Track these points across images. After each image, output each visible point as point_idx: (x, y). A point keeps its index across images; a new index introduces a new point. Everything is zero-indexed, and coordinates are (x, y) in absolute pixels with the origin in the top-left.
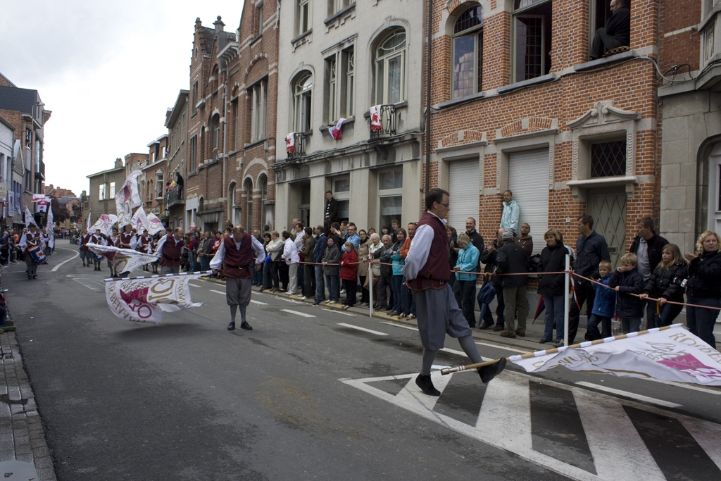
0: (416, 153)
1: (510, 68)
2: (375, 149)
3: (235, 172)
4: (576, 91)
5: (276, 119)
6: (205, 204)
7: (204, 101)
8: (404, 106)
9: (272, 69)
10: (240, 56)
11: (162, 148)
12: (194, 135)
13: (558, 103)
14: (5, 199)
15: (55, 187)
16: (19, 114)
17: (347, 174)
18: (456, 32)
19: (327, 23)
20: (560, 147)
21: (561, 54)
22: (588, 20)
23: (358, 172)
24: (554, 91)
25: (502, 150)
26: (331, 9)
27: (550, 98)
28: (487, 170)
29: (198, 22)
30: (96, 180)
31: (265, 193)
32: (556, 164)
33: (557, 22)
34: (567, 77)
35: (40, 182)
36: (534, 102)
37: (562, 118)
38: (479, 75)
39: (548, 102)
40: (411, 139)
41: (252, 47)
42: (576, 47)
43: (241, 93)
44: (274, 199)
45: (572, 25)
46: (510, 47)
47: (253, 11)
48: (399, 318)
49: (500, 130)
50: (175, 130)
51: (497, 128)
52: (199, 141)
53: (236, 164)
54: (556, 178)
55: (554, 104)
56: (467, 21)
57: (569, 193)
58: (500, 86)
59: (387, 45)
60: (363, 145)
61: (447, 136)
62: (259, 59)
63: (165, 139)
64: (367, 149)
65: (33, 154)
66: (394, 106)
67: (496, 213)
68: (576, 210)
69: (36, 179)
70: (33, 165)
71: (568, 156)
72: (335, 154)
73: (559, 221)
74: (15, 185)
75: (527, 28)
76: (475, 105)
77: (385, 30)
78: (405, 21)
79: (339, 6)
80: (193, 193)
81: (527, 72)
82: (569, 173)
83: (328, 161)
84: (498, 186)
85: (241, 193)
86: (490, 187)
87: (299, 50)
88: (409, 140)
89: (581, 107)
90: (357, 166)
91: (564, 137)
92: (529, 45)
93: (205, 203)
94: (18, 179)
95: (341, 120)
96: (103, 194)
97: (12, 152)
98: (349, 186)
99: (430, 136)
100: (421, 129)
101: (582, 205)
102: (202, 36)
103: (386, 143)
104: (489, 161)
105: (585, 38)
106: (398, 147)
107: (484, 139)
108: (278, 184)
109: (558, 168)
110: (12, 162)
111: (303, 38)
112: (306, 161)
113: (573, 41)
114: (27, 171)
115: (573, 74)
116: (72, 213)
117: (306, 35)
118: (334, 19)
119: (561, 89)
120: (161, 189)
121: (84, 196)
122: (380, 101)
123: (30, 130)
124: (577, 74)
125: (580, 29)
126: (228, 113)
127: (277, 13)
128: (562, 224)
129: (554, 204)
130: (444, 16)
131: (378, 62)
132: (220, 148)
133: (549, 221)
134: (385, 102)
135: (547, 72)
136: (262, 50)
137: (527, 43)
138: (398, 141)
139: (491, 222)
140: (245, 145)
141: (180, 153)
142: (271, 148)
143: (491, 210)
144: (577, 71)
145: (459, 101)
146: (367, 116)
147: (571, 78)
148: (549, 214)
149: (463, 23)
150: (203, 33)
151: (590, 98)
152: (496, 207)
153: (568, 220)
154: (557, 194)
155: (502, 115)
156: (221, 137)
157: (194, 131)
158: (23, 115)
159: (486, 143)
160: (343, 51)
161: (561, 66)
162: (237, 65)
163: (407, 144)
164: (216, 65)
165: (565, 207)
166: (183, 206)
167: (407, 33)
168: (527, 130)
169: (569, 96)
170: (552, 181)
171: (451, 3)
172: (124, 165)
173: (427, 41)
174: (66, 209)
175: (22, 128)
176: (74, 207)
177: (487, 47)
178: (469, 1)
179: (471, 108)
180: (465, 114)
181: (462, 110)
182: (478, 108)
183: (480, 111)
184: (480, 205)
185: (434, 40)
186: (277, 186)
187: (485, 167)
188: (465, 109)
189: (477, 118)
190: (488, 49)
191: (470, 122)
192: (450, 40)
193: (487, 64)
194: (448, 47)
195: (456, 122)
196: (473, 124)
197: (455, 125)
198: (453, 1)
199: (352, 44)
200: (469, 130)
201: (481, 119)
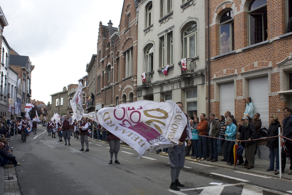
0: (203, 80)
1: (247, 38)
2: (184, 79)
3: (118, 92)
4: (280, 48)
5: (137, 67)
7: (104, 59)
8: (197, 59)
9: (135, 43)
10: (120, 38)
11: (85, 81)
12: (99, 75)
13: (272, 54)
14: (13, 106)
15: (36, 101)
16: (20, 67)
17: (171, 92)
18: (221, 23)
19: (160, 21)
20: (273, 76)
21: (272, 30)
22: (285, 13)
23: (176, 90)
24: (269, 48)
25: (245, 78)
27: (268, 52)
28: (238, 88)
29: (101, 23)
30: (55, 97)
31: (132, 101)
32: (272, 84)
33: (270, 15)
34: (276, 41)
35: (29, 98)
36: (260, 54)
37: (274, 62)
38: (232, 42)
39: (266, 54)
40: (201, 74)
41: (125, 34)
42: (280, 27)
43: (121, 55)
45: (277, 16)
46: (247, 29)
47: (126, 17)
48: (197, 160)
49: (243, 68)
50: (90, 73)
51: (242, 67)
52: (101, 78)
53: (119, 88)
54: (272, 90)
55: (270, 55)
56: (226, 17)
57: (279, 97)
58: (243, 47)
59: (188, 30)
60: (178, 78)
61: (218, 72)
62: (129, 39)
63: (86, 77)
64: (180, 79)
65: (26, 85)
66: (192, 59)
67: (243, 108)
68: (283, 105)
69: (27, 97)
70: (26, 90)
71: (278, 79)
72: (165, 82)
73: (274, 111)
74: (18, 100)
75: (255, 19)
76: (231, 57)
77: (187, 23)
78: (197, 19)
79: (165, 13)
80: (99, 102)
81: (256, 40)
82: (278, 87)
83: (162, 86)
84: (243, 95)
85: (121, 101)
86: (240, 96)
87: (147, 34)
88: (200, 74)
89: (283, 55)
90: (175, 87)
91: (275, 70)
92: (256, 27)
94: (19, 96)
95: (168, 66)
96: (57, 103)
97: (17, 84)
98: (172, 97)
99: (210, 72)
100: (205, 69)
101: (286, 103)
102: (102, 29)
103: (189, 76)
104: (239, 83)
105: (284, 22)
106: (195, 78)
107: (236, 73)
108: (138, 97)
109: (273, 85)
110: (17, 89)
111: (149, 28)
112: (151, 86)
113: (278, 24)
114: (24, 93)
115: (279, 40)
116: (43, 112)
117: (150, 27)
118: (163, 19)
119: (273, 47)
120: (84, 101)
121: (49, 104)
122: (186, 57)
123: (25, 74)
124: (280, 39)
125: (281, 18)
126: (115, 64)
127: (137, 17)
128: (276, 112)
129: (272, 103)
130: (215, 16)
131: (184, 38)
132: (111, 81)
133: (269, 111)
134: (188, 57)
135: (265, 39)
136: (130, 35)
137: (255, 26)
138: (195, 75)
139: (241, 113)
140: (123, 79)
141: (93, 84)
142: (135, 80)
143: (240, 107)
144: (280, 38)
145: (223, 55)
146: (180, 64)
147: (277, 42)
148: (269, 108)
149: (224, 18)
150: (103, 28)
151: (288, 51)
152: (243, 105)
153: (279, 110)
154: (273, 98)
155: (244, 61)
156: (111, 75)
157: (99, 73)
158: (22, 68)
159: (237, 74)
160: (167, 34)
161: (272, 36)
162: (119, 42)
163: (199, 77)
164: (109, 42)
165: (277, 104)
166: (94, 108)
167: (197, 24)
168: (257, 67)
169: (277, 50)
170: (270, 92)
171: (218, 9)
172: (67, 90)
173: (207, 27)
174: (41, 110)
175: (22, 73)
176: (44, 109)
177: (236, 29)
178: (227, 8)
179: (229, 58)
180: (226, 61)
181: (225, 59)
182: (233, 58)
183: (234, 60)
184: (235, 105)
185: (211, 27)
186: (138, 98)
187: (237, 86)
188: (226, 59)
189: (232, 63)
190: (237, 30)
191: (229, 65)
192: (218, 26)
193: (236, 37)
194: (217, 30)
195: (222, 65)
196: (231, 66)
197: (222, 67)
198: (219, 8)
199: (172, 30)
200: (229, 69)
201: (235, 63)
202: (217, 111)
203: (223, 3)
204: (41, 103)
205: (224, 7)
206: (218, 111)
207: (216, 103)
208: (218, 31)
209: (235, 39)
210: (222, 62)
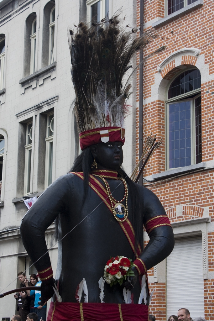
18: (170, 97)
19: (23, 84)
26: (27, 69)
28: (212, 251)
38: (197, 143)
76: (194, 177)
79: (38, 66)
107: (206, 215)
118: (31, 79)
130: (157, 79)
145: (175, 172)
149: (178, 88)
159: (209, 219)
160: (41, 114)
171: (165, 66)
173: (138, 105)
177: (206, 114)
178: (184, 65)
179: (190, 180)
180: (183, 187)
181: (180, 182)
182: (199, 181)
183: (200, 184)
184: (205, 291)
185: (146, 105)
187: (209, 247)
188: (183, 181)
189: (197, 191)
190: (208, 116)
191: (189, 196)
192: (163, 105)
193: (207, 132)
194: (161, 113)
195: (173, 196)
196: (193, 198)
197: (172, 199)
198: (167, 64)
199: (51, 107)
200: (189, 205)
201: (203, 193)
202: (161, 306)
203: (175, 52)
205: (178, 62)
206: (164, 306)
207: (159, 287)
208: (163, 116)
209: (205, 136)
210: (171, 187)
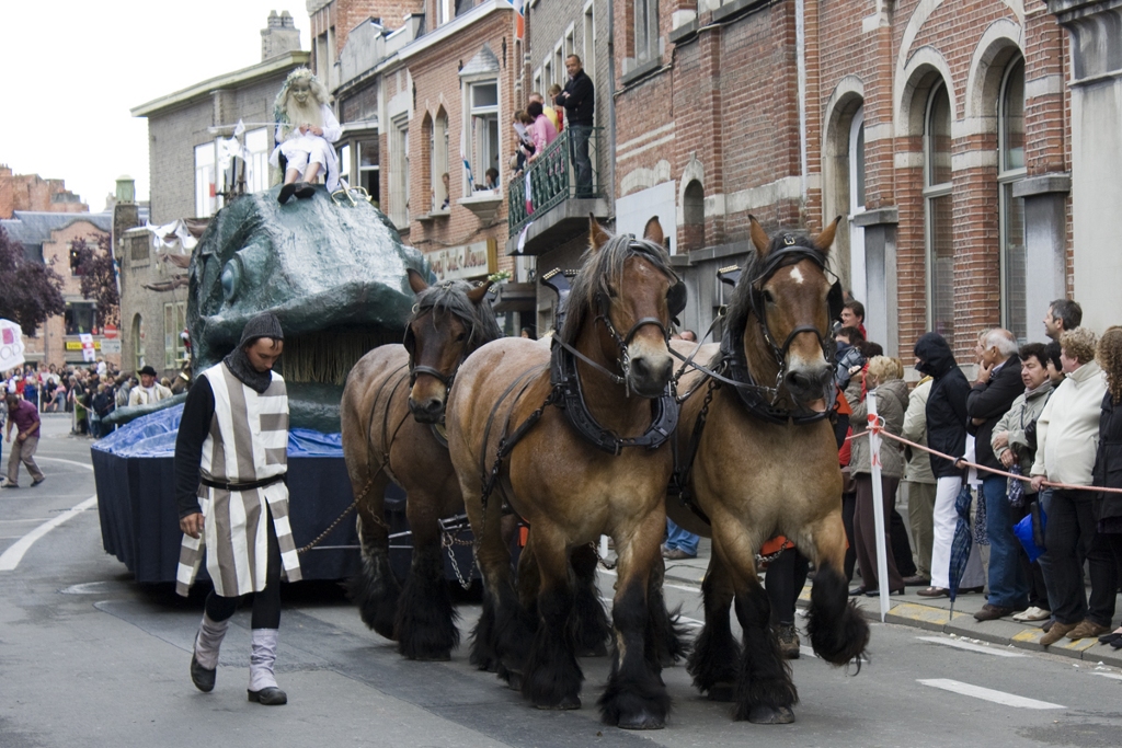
3: (858, 44)
6: (709, 212)
30: (181, 125)
31: (1016, 140)
44: (1064, 167)
80: (648, 161)
85: (892, 144)
93: (714, 206)
108: (1084, 86)
116: (72, 290)
121: (125, 213)
166: (603, 224)
174: (40, 272)
176: (75, 263)
186: (1076, 98)
204: (40, 193)
